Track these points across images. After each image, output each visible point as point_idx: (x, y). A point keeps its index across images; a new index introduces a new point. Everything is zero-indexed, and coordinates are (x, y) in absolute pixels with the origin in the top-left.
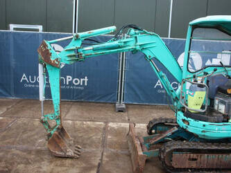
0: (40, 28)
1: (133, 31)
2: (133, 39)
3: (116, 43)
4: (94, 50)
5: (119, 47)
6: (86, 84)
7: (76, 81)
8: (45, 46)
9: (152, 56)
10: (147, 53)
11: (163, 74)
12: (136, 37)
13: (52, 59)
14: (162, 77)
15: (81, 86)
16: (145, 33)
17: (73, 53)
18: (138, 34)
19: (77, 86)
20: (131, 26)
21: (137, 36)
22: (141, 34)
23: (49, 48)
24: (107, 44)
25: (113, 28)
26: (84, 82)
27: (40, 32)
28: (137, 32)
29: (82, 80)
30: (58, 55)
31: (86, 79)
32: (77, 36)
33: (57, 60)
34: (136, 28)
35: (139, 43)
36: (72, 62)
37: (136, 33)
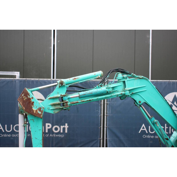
0: (17, 74)
1: (120, 75)
2: (121, 84)
3: (103, 89)
4: (80, 97)
5: (107, 93)
6: (66, 131)
7: (56, 129)
8: (27, 94)
9: (142, 102)
10: (137, 98)
11: (156, 121)
12: (124, 82)
13: (34, 109)
14: (154, 124)
15: (61, 134)
16: (133, 77)
17: (58, 102)
18: (126, 78)
19: (56, 134)
20: (118, 71)
21: (126, 80)
22: (130, 78)
23: (31, 97)
24: (94, 91)
25: (99, 73)
26: (64, 129)
27: (17, 78)
28: (125, 76)
29: (62, 127)
30: (41, 104)
31: (66, 126)
32: (62, 83)
33: (40, 109)
34: (123, 72)
35: (128, 88)
36: (56, 111)
37: (124, 78)
